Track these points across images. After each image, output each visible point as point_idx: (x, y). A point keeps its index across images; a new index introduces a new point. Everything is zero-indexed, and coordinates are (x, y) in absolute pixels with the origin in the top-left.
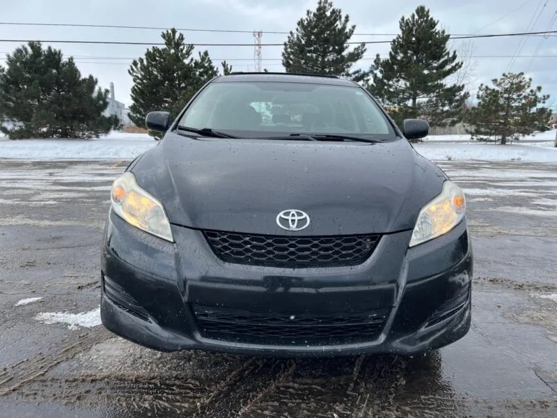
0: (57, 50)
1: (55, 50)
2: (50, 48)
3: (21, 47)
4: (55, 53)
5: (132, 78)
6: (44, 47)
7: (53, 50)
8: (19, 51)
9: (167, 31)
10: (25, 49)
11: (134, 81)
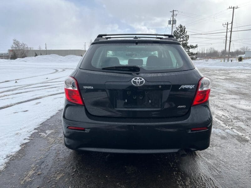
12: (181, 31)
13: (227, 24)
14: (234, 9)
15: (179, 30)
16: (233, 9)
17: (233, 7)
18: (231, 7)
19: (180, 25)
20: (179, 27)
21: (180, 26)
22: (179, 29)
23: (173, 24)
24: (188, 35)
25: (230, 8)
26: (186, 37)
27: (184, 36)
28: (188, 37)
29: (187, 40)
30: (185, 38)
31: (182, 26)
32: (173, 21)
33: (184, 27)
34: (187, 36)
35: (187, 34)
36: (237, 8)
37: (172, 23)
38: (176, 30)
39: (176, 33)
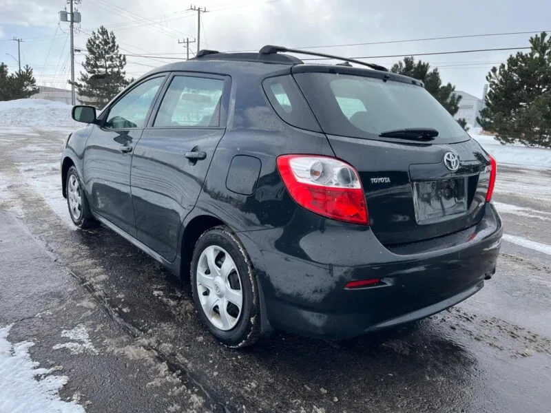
0: (426, 63)
2: (420, 62)
3: (398, 63)
4: (424, 65)
5: (489, 84)
7: (422, 64)
8: (396, 66)
9: (536, 36)
10: (401, 64)
11: (491, 86)
12: (106, 43)
13: (186, 41)
14: (199, 13)
15: (100, 40)
16: (197, 12)
17: (197, 8)
18: (193, 7)
19: (102, 28)
20: (99, 32)
21: (100, 30)
22: (99, 37)
23: (72, 21)
24: (124, 56)
25: (191, 9)
26: (119, 58)
27: (114, 56)
28: (124, 59)
29: (122, 66)
30: (118, 60)
31: (107, 32)
32: (72, 14)
33: (112, 33)
34: (121, 55)
35: (121, 52)
36: (205, 11)
37: (69, 19)
38: (93, 38)
39: (93, 46)
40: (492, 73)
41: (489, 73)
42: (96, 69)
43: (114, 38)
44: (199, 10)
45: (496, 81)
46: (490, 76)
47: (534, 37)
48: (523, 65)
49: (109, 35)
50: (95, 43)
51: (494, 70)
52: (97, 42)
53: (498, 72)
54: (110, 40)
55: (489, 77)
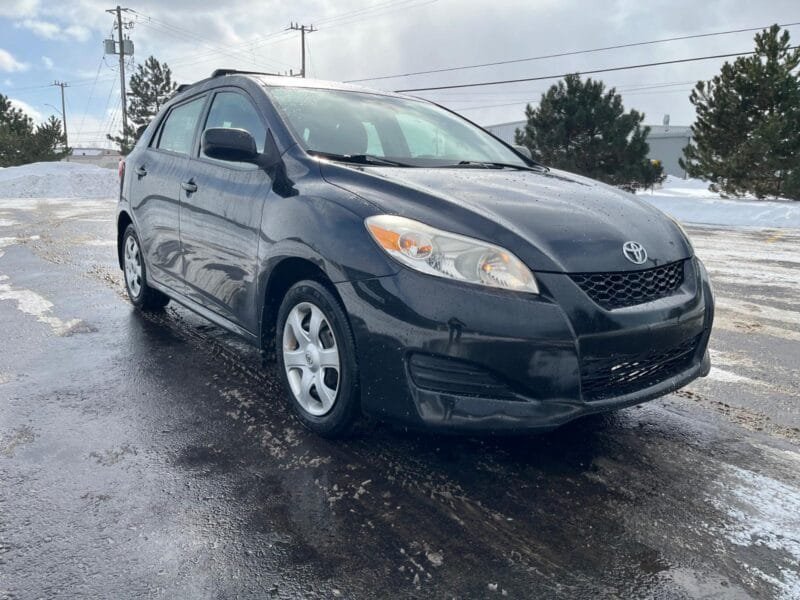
0: (598, 82)
1: (595, 82)
2: (589, 80)
3: (557, 84)
4: (596, 85)
5: (694, 108)
6: (583, 80)
7: (593, 83)
8: (554, 88)
9: (764, 31)
10: (561, 85)
11: (698, 111)
14: (305, 32)
15: (150, 76)
16: (300, 32)
17: (300, 27)
18: (294, 26)
19: (152, 59)
20: (147, 64)
22: (147, 73)
23: (122, 54)
25: (292, 28)
31: (158, 64)
32: (121, 43)
33: (165, 66)
36: (312, 30)
37: (118, 50)
38: (139, 73)
39: (139, 85)
40: (697, 92)
41: (693, 91)
42: (144, 118)
43: (168, 73)
44: (303, 29)
45: (705, 103)
46: (695, 95)
47: (761, 33)
48: (744, 75)
49: (162, 69)
50: (141, 80)
51: (700, 86)
52: (145, 79)
53: (706, 89)
54: (164, 76)
55: (693, 97)
